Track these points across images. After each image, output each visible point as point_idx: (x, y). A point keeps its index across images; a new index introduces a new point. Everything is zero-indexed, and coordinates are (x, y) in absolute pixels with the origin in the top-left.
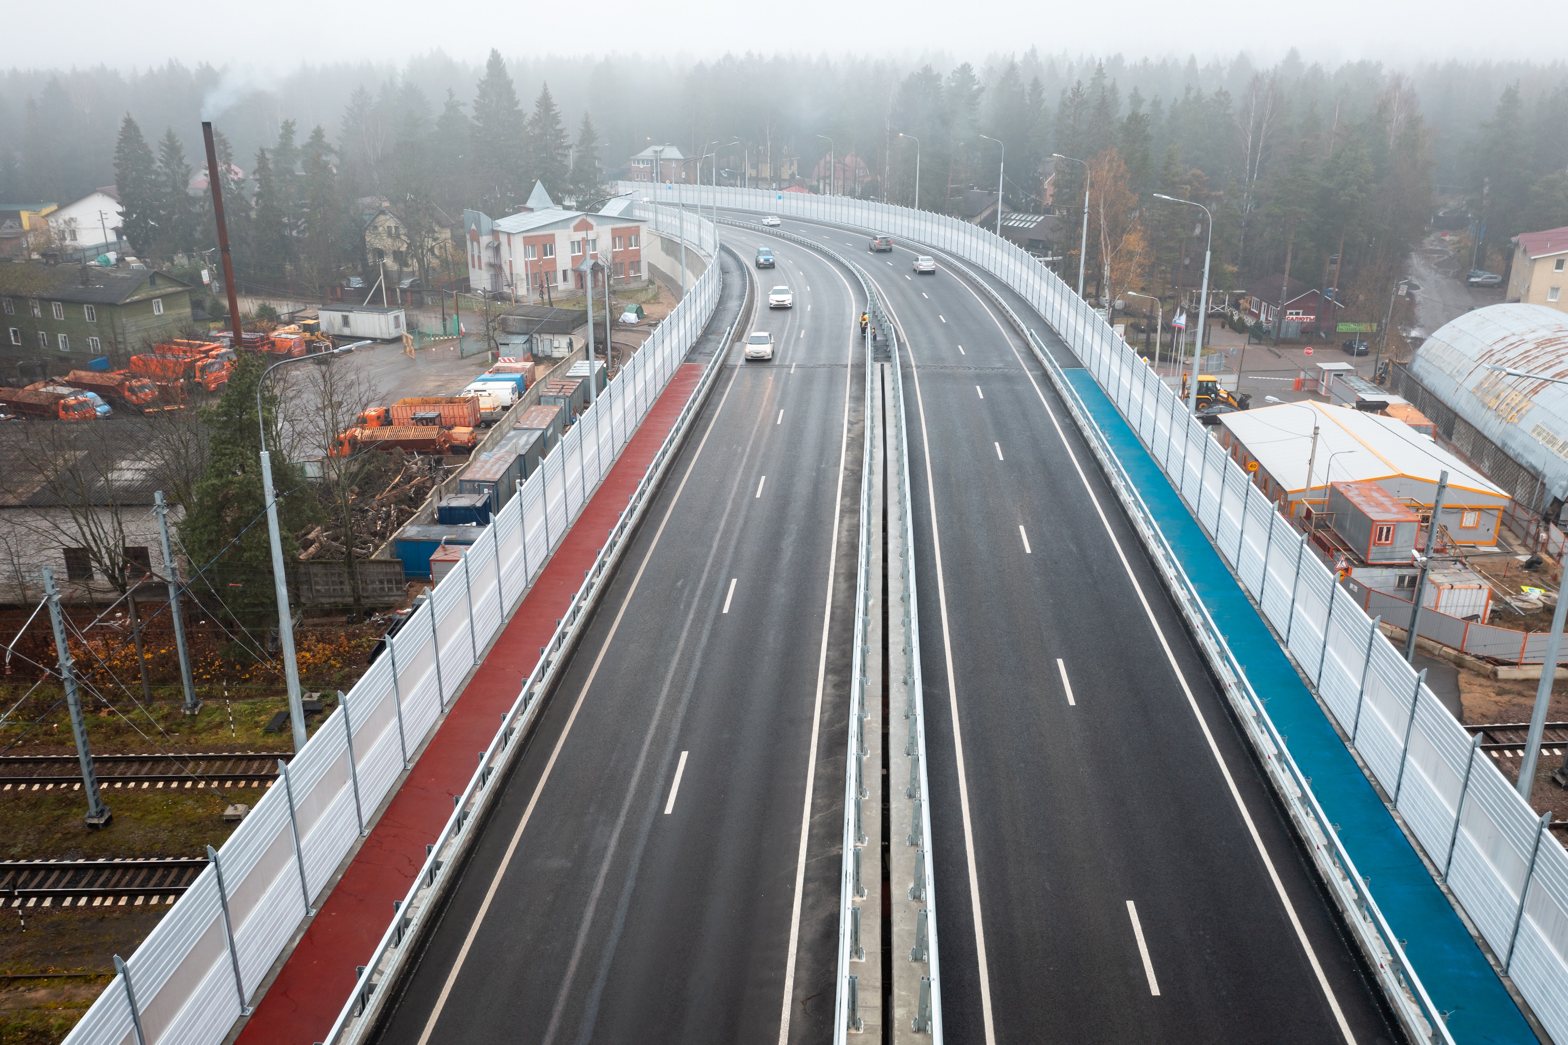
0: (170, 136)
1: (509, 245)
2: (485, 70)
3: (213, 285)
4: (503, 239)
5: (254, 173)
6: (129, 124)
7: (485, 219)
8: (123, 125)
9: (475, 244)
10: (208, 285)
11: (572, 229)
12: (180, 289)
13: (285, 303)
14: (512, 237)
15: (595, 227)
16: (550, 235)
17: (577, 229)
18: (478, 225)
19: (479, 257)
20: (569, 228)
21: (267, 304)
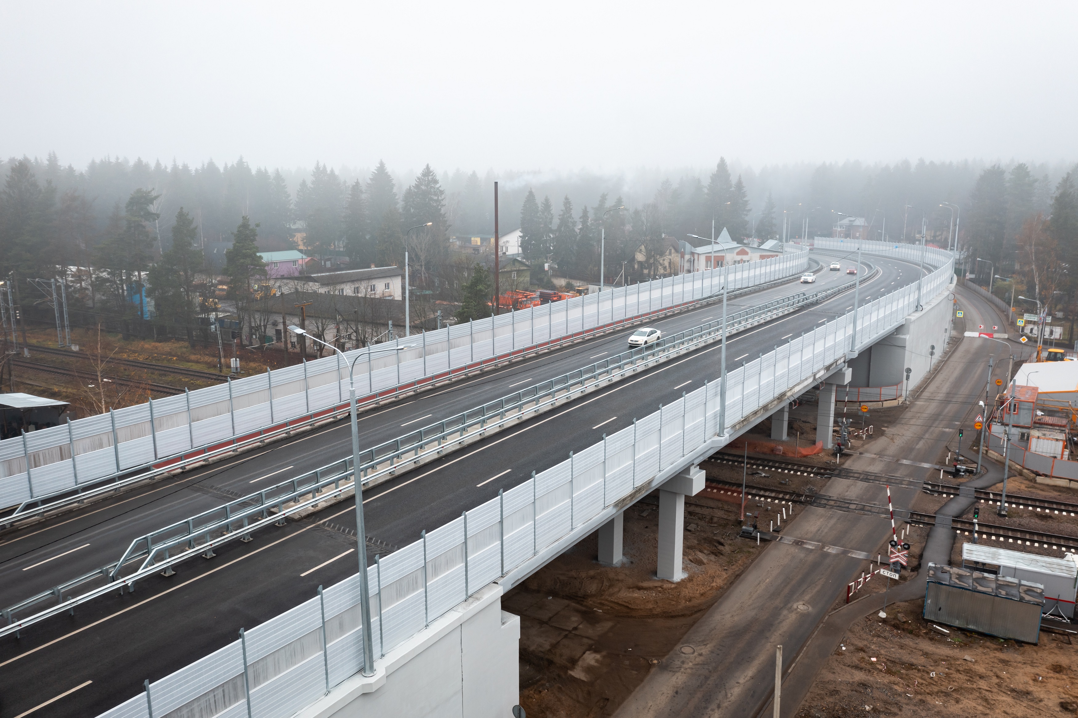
0: (547, 200)
1: (698, 260)
2: (716, 169)
3: (549, 271)
4: (696, 256)
5: (580, 218)
6: (531, 193)
7: (688, 246)
8: (528, 194)
9: (682, 259)
10: (547, 271)
11: (735, 254)
12: (525, 268)
13: (579, 281)
14: (700, 256)
15: (750, 254)
16: (721, 256)
17: (738, 254)
18: (684, 249)
19: (683, 266)
20: (733, 253)
21: (571, 282)
